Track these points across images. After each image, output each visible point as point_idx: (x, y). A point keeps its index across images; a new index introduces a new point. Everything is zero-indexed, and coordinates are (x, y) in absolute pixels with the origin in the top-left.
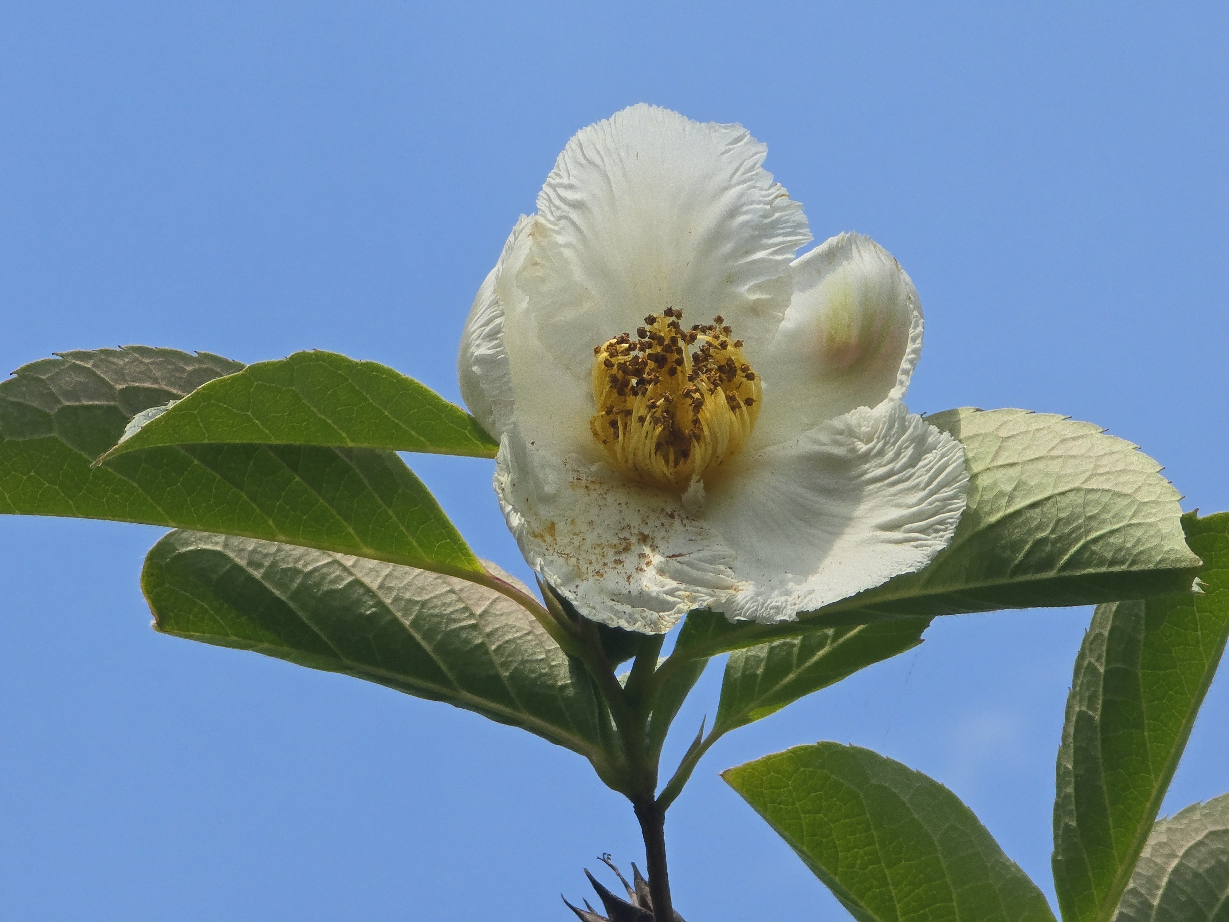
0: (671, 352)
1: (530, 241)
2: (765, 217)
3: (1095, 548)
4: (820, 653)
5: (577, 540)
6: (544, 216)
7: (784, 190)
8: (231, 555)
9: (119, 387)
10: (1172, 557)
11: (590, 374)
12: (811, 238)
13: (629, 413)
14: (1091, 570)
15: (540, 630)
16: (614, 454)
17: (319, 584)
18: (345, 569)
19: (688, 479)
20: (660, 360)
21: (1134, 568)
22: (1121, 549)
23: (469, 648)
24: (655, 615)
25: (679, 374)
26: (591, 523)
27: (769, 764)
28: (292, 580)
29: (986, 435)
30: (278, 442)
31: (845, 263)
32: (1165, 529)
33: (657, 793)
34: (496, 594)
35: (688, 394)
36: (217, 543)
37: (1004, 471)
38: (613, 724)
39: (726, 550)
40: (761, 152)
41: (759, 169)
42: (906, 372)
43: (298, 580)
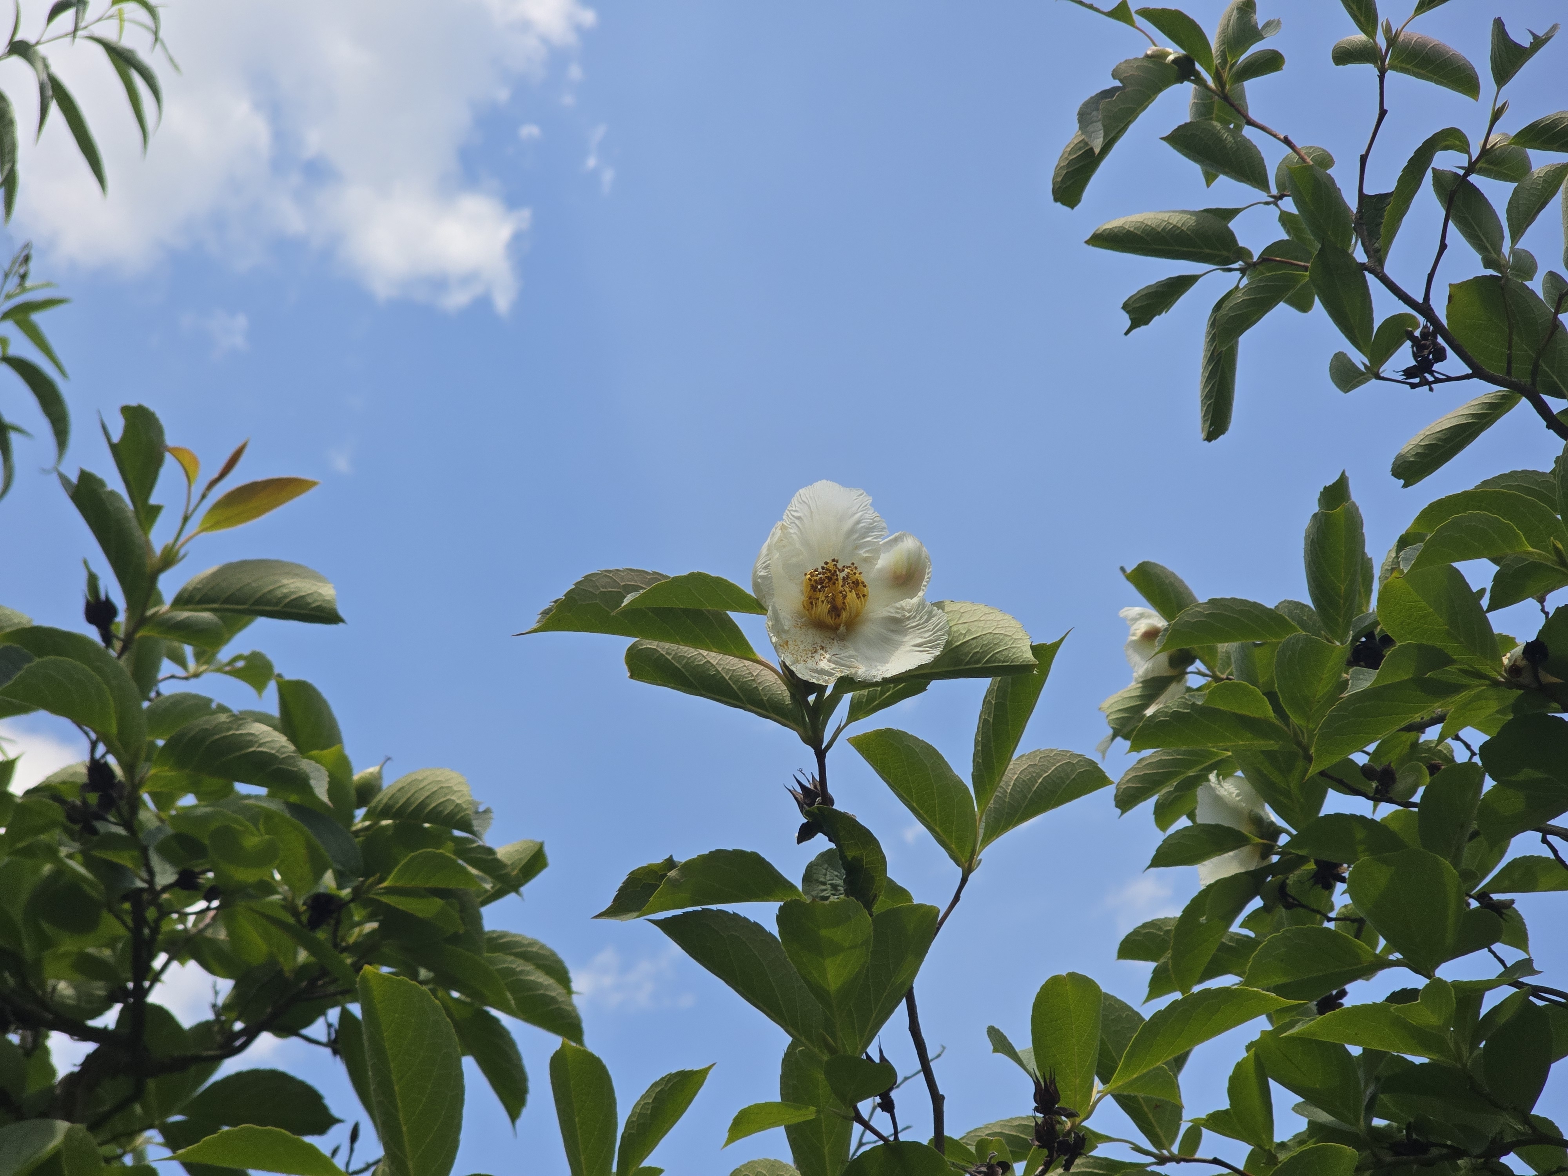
0: (834, 576)
1: (780, 531)
2: (871, 524)
3: (997, 656)
4: (888, 694)
5: (796, 648)
6: (786, 522)
7: (878, 515)
8: (660, 650)
9: (622, 584)
10: (1027, 660)
11: (802, 583)
12: (888, 533)
13: (818, 599)
14: (996, 664)
15: (779, 682)
16: (811, 615)
17: (693, 662)
18: (703, 656)
19: (840, 625)
20: (830, 579)
21: (1012, 664)
22: (1007, 657)
23: (751, 688)
24: (827, 678)
25: (837, 585)
26: (802, 641)
27: (866, 735)
28: (683, 660)
29: (955, 611)
30: (682, 607)
31: (901, 543)
32: (1024, 649)
33: (823, 747)
34: (762, 667)
35: (841, 592)
36: (654, 645)
37: (963, 625)
38: (807, 719)
39: (854, 653)
40: (869, 500)
41: (868, 506)
42: (925, 586)
43: (685, 660)
